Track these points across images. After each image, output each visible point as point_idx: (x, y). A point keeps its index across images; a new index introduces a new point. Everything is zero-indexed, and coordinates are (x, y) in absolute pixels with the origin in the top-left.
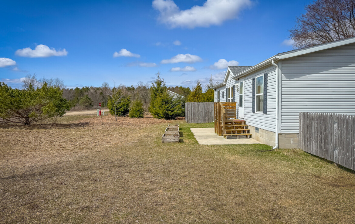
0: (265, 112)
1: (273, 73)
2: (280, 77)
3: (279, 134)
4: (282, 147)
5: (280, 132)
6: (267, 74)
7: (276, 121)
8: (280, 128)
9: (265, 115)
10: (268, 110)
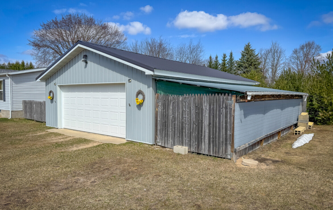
0: (5, 101)
1: (8, 80)
2: (11, 83)
3: (12, 111)
4: (13, 118)
5: (12, 110)
6: (5, 80)
7: (10, 105)
8: (12, 108)
9: (4, 102)
10: (6, 99)
